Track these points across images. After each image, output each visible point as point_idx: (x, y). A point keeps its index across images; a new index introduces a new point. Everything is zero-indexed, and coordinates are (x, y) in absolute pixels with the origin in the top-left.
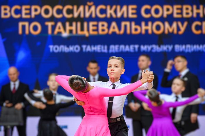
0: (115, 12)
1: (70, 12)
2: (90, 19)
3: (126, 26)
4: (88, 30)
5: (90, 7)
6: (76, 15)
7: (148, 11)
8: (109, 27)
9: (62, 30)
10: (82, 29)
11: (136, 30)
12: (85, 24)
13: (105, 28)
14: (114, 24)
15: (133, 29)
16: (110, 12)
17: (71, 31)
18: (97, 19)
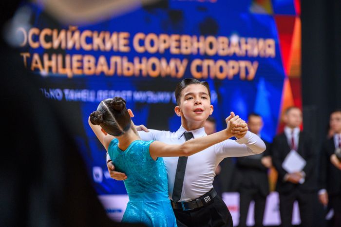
0: (104, 41)
1: (49, 39)
2: (73, 51)
3: (116, 64)
4: (71, 67)
5: (73, 33)
6: (56, 44)
7: (142, 43)
8: (96, 64)
9: (39, 65)
10: (64, 66)
11: (128, 69)
12: (68, 59)
13: (92, 64)
14: (102, 60)
15: (125, 68)
16: (97, 41)
17: (50, 68)
18: (82, 52)
